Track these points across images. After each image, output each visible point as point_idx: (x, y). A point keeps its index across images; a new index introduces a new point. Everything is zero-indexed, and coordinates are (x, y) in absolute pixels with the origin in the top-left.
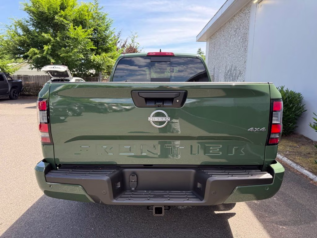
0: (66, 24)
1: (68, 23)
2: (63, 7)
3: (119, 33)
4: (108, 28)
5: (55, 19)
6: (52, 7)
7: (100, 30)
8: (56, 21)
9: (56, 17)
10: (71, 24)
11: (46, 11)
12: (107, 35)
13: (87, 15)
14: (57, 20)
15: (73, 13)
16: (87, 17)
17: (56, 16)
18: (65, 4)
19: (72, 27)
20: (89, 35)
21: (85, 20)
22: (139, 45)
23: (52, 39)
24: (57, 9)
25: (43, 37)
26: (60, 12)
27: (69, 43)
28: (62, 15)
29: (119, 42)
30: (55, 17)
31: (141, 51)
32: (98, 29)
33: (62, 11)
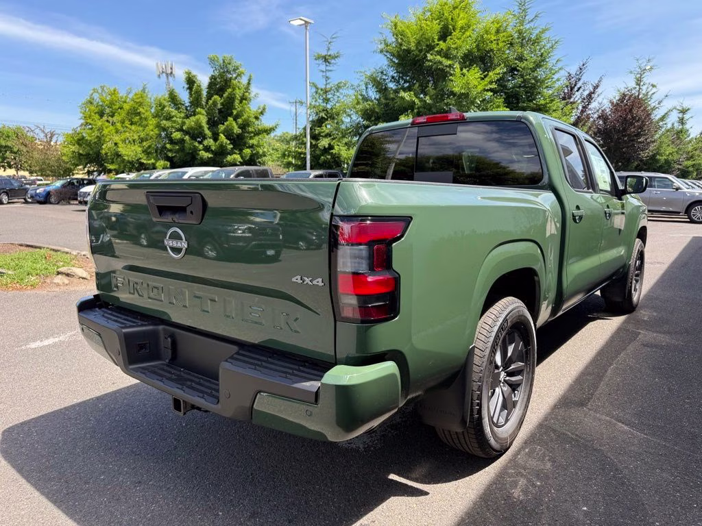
0: (446, 66)
1: (450, 65)
2: (445, 34)
3: (581, 69)
4: (543, 61)
5: (427, 60)
6: (425, 38)
7: (523, 69)
8: (428, 64)
9: (429, 57)
10: (457, 66)
11: (412, 48)
12: (539, 77)
13: (495, 40)
14: (430, 61)
15: (462, 43)
16: (494, 46)
17: (428, 55)
18: (450, 27)
19: (458, 71)
20: (491, 83)
21: (492, 50)
22: (654, 90)
23: (417, 101)
24: (433, 39)
25: (403, 98)
26: (438, 44)
27: (450, 105)
28: (442, 49)
29: (579, 89)
30: (427, 57)
31: (659, 104)
32: (518, 66)
33: (441, 42)
